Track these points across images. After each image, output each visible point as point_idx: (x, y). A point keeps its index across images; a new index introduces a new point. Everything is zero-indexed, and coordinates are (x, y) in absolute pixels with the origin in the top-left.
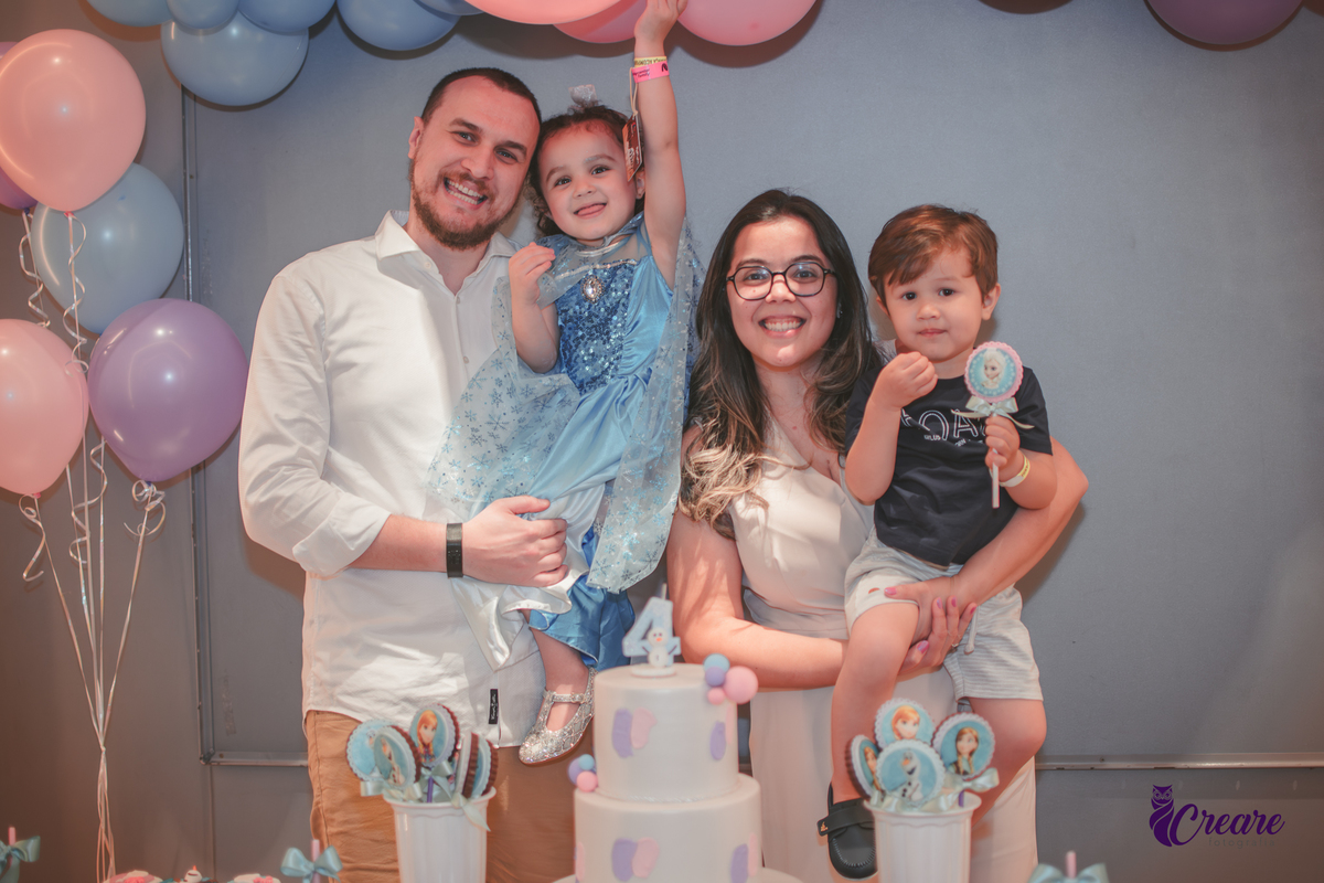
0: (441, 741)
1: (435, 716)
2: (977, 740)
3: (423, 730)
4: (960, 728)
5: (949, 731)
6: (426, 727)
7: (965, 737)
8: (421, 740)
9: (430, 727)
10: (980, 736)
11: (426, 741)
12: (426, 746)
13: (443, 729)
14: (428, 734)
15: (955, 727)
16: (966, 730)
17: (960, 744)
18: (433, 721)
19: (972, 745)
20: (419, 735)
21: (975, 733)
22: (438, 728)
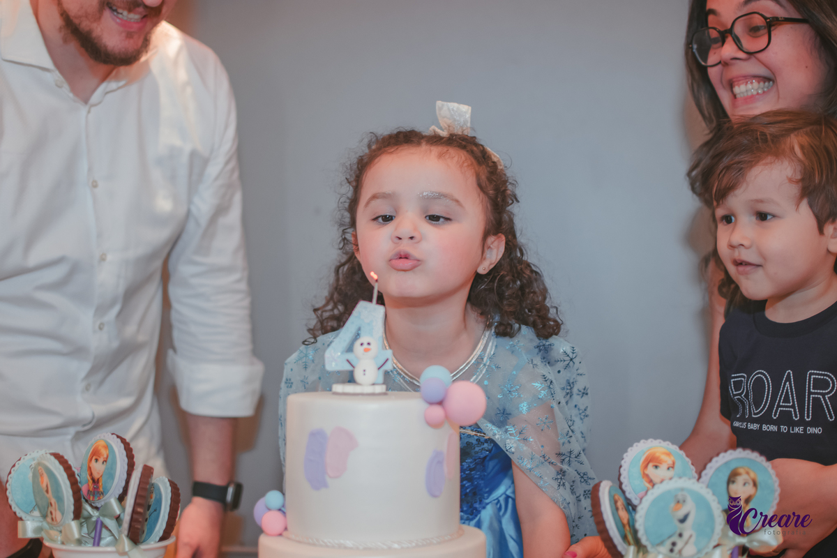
0: (111, 475)
1: (107, 447)
2: (755, 484)
3: (93, 463)
4: (733, 466)
5: (718, 469)
6: (97, 460)
7: (740, 480)
8: (91, 474)
9: (101, 460)
10: (759, 480)
11: (96, 476)
12: (95, 482)
13: (114, 462)
14: (98, 468)
15: (726, 463)
16: (741, 471)
17: (732, 487)
18: (104, 452)
19: (749, 490)
20: (90, 468)
21: (752, 475)
22: (109, 460)
